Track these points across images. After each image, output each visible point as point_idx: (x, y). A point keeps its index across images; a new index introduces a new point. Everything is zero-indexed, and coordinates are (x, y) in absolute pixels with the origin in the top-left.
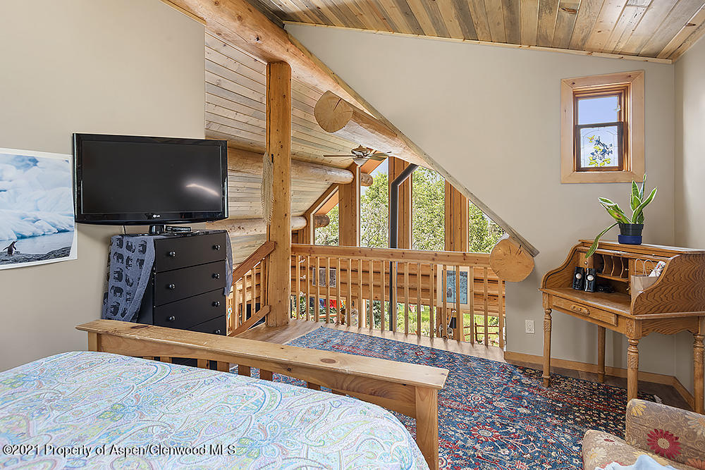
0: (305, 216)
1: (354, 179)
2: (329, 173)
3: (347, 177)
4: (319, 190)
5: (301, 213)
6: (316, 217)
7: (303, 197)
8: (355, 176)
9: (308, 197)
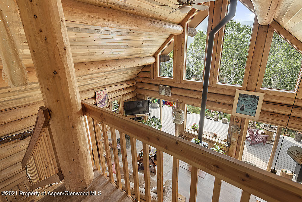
0: (155, 56)
1: (184, 31)
2: (164, 26)
3: (179, 29)
4: (161, 39)
5: (152, 55)
6: (161, 56)
7: (151, 44)
8: (184, 29)
9: (155, 44)
